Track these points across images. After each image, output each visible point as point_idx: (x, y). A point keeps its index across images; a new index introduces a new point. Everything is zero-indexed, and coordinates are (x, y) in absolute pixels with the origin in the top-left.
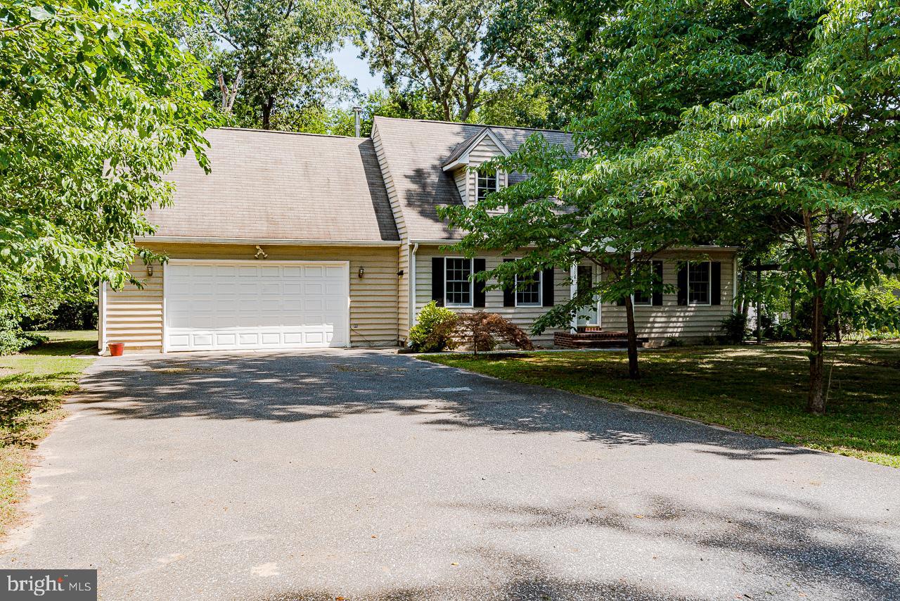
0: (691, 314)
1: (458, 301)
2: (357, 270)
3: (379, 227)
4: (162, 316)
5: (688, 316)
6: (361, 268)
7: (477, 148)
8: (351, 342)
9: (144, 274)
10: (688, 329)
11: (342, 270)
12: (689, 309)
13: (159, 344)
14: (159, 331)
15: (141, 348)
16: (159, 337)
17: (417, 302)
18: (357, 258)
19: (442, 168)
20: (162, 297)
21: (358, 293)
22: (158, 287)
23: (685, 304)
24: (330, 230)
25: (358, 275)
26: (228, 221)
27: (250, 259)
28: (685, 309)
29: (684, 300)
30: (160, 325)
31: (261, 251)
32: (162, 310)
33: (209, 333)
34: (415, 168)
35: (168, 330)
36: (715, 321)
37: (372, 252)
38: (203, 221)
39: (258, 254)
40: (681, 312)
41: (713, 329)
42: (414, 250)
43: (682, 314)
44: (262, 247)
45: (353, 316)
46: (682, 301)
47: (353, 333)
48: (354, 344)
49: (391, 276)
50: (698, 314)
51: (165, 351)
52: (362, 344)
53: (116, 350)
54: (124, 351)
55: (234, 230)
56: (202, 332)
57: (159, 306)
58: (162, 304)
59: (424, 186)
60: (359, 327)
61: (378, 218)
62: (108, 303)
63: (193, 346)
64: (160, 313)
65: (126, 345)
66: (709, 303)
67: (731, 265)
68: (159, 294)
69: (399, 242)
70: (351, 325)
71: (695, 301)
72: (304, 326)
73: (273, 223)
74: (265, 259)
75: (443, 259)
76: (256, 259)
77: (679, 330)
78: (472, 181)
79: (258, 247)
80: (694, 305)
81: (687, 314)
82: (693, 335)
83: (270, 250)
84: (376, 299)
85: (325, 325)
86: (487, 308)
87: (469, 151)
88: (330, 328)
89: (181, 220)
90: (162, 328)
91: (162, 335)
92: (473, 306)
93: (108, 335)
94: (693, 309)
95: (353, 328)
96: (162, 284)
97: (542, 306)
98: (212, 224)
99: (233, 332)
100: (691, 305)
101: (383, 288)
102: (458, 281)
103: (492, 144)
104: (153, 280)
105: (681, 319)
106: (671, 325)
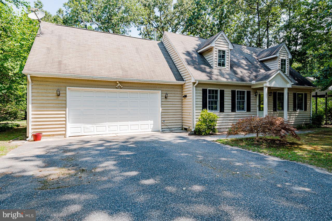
0: (297, 114)
1: (212, 109)
2: (164, 95)
3: (174, 75)
4: (65, 118)
5: (296, 116)
6: (167, 94)
7: (218, 40)
8: (162, 129)
9: (55, 95)
10: (296, 121)
11: (158, 95)
12: (297, 113)
13: (64, 132)
14: (64, 126)
15: (53, 135)
16: (64, 129)
17: (196, 110)
18: (164, 89)
19: (197, 51)
20: (66, 107)
21: (165, 106)
22: (64, 102)
23: (296, 111)
24: (152, 75)
25: (165, 97)
26: (102, 69)
27: (113, 88)
28: (296, 113)
29: (295, 109)
30: (64, 122)
31: (119, 85)
32: (65, 114)
33: (92, 126)
34: (186, 51)
35: (69, 125)
36: (305, 117)
37: (171, 86)
38: (89, 68)
39: (118, 86)
40: (294, 114)
41: (304, 121)
42: (196, 85)
43: (295, 115)
44: (120, 82)
45: (163, 116)
46: (295, 110)
47: (163, 124)
48: (163, 130)
49: (180, 98)
50: (300, 114)
51: (67, 136)
52: (167, 129)
53: (37, 137)
54: (42, 138)
55: (105, 73)
56: (88, 126)
57: (64, 112)
58: (65, 111)
59: (192, 57)
60: (165, 122)
61: (172, 71)
62: (32, 111)
63: (83, 133)
64: (64, 116)
65: (43, 134)
66: (303, 110)
67: (310, 95)
68: (64, 105)
69: (184, 82)
70: (162, 120)
71: (299, 109)
72: (140, 122)
73: (125, 71)
74: (121, 88)
75: (207, 89)
76: (117, 88)
77: (294, 121)
78: (216, 55)
79: (118, 82)
80: (299, 111)
81: (296, 114)
82: (298, 123)
83: (124, 85)
84: (173, 108)
85: (150, 121)
86: (225, 112)
87: (215, 41)
88: (152, 122)
89: (76, 67)
90: (65, 124)
91: (65, 128)
92: (219, 112)
93: (32, 129)
94: (298, 112)
95: (163, 122)
96: (66, 100)
97: (246, 111)
98: (93, 70)
99: (105, 125)
100: (298, 111)
101: (176, 103)
102: (213, 100)
103: (224, 39)
104: (60, 98)
105: (294, 117)
106: (291, 119)
